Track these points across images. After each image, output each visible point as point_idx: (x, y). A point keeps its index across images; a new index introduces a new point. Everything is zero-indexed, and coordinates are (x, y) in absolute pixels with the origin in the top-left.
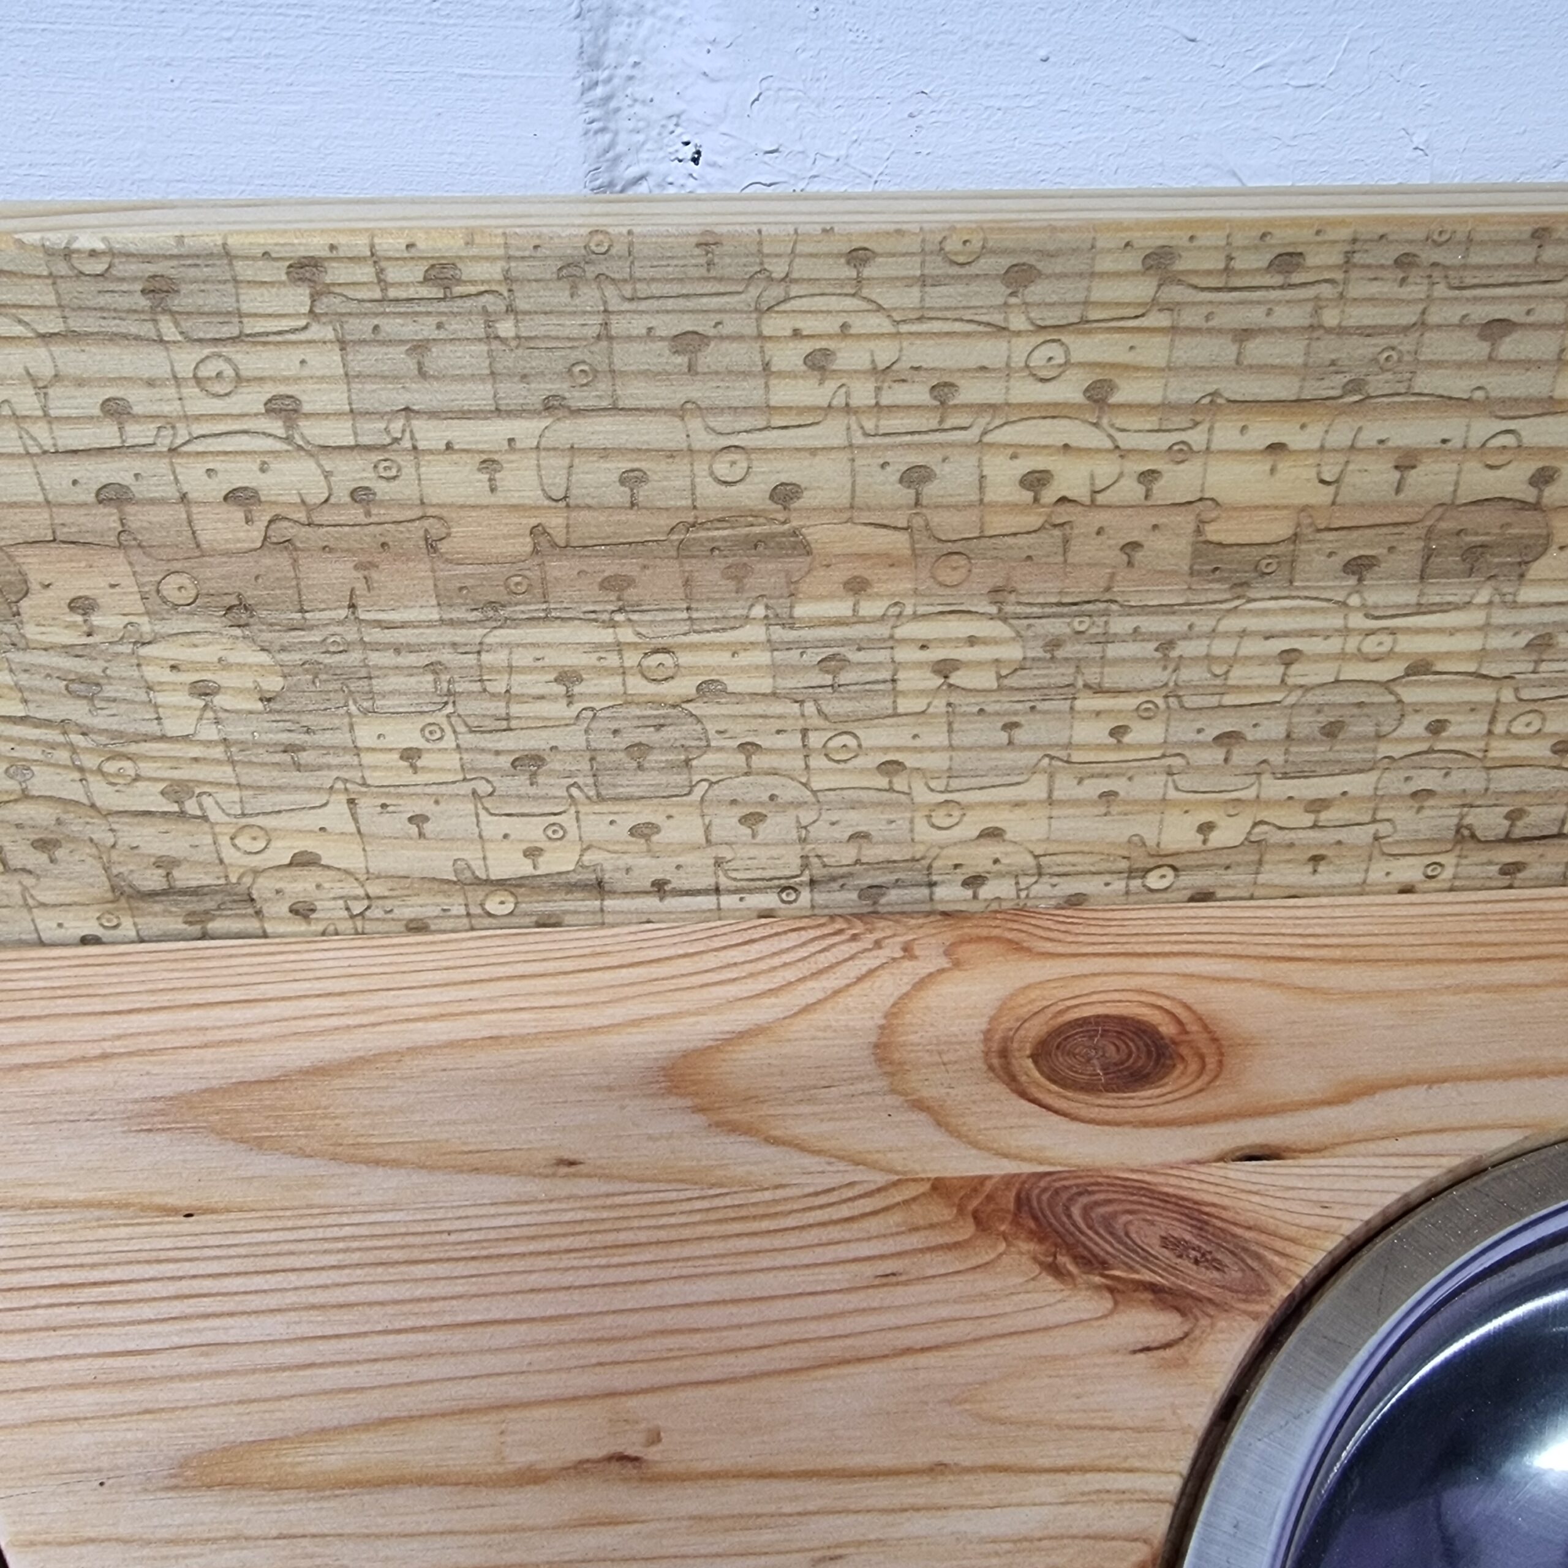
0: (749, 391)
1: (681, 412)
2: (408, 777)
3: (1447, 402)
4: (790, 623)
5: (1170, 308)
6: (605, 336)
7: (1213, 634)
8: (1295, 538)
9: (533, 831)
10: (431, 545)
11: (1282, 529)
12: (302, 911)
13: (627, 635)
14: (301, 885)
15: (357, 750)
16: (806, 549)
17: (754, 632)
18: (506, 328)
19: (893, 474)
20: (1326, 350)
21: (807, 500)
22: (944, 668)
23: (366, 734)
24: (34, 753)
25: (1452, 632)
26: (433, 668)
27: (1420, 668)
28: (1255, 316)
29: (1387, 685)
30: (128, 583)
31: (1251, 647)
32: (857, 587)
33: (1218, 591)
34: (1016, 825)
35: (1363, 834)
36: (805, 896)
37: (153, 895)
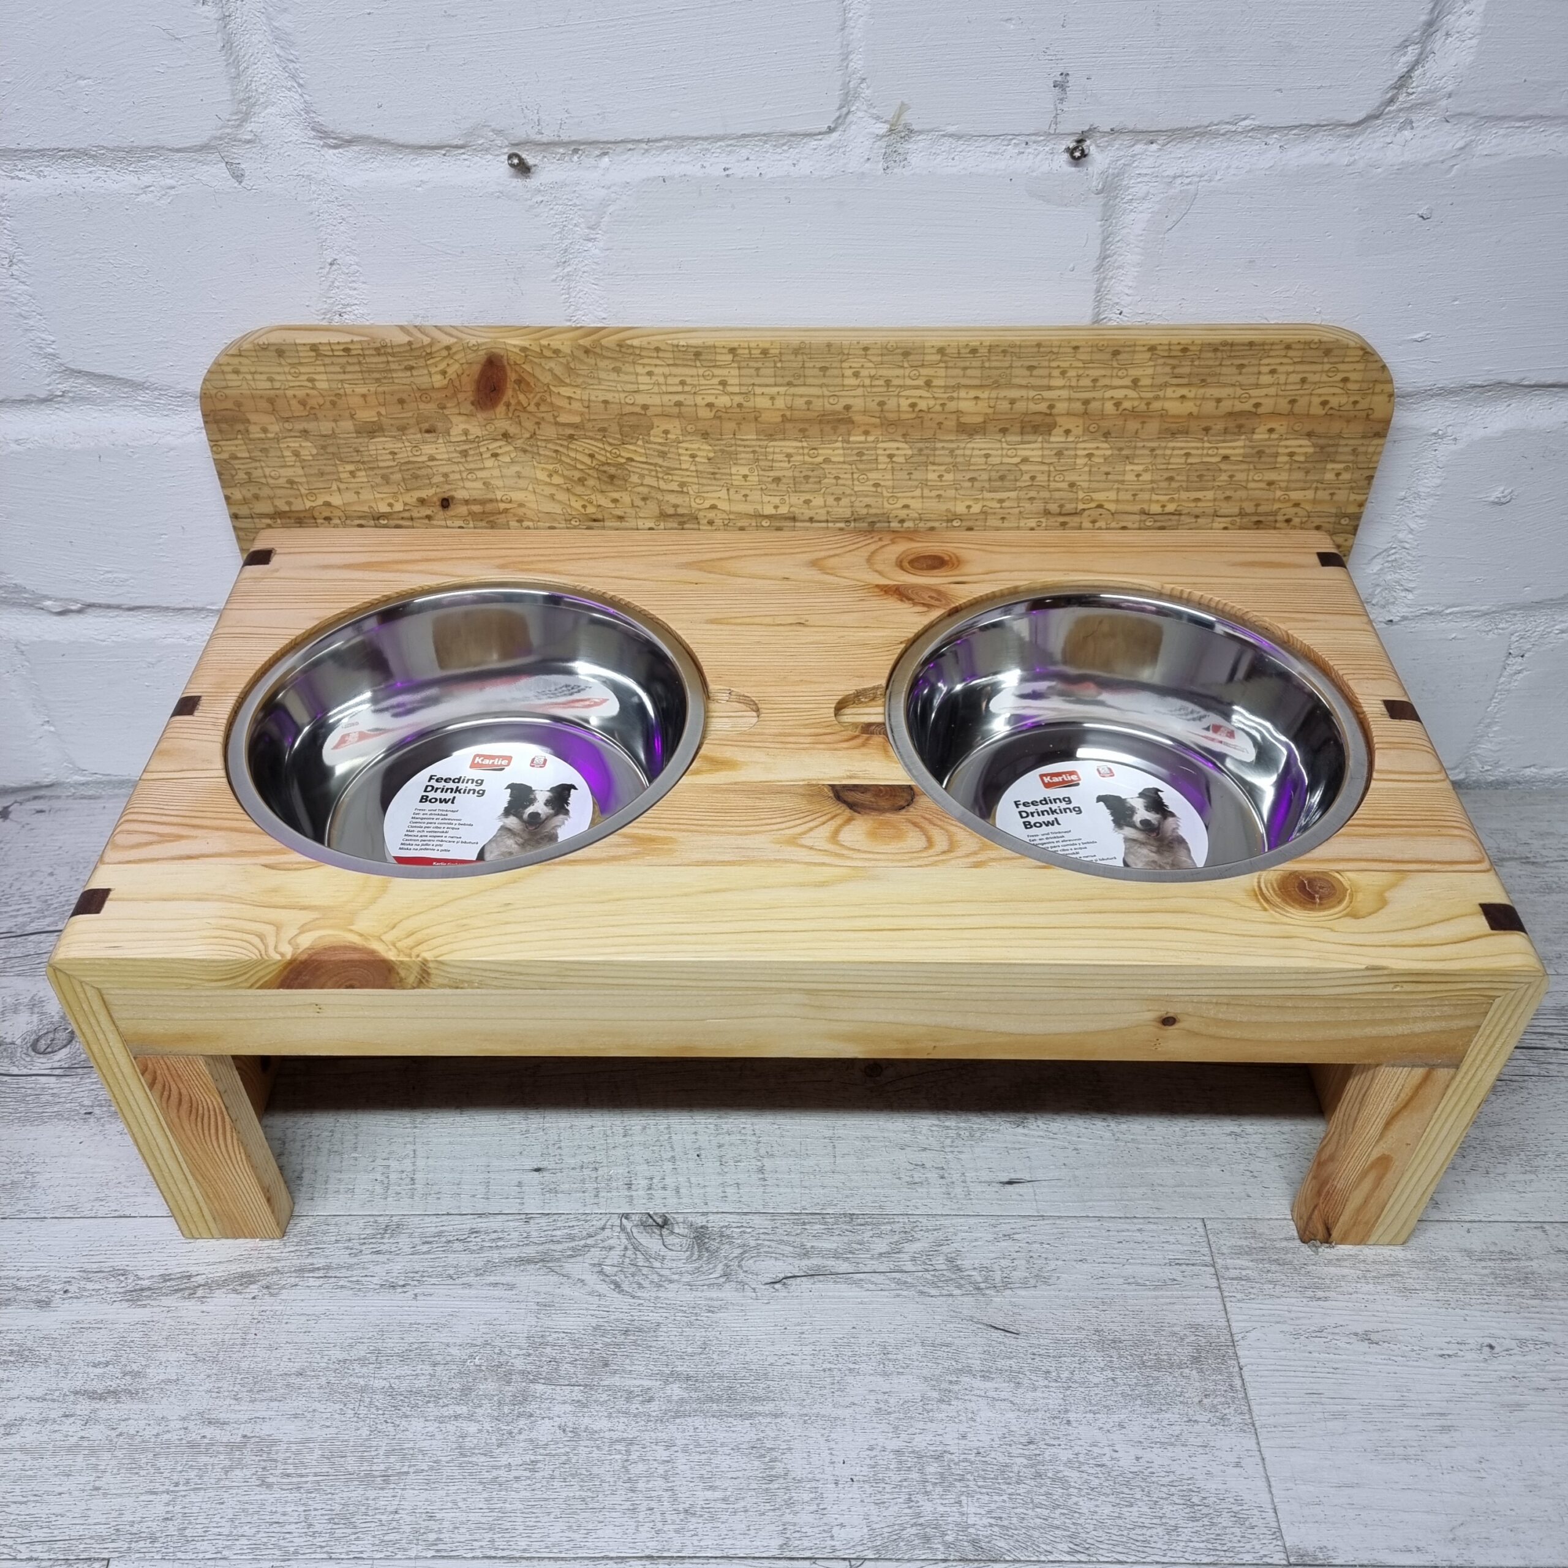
0: (838, 381)
1: (821, 386)
2: (743, 483)
3: (1021, 386)
4: (848, 442)
5: (945, 362)
6: (803, 367)
7: (964, 448)
8: (984, 422)
9: (776, 500)
10: (756, 419)
11: (980, 419)
12: (711, 523)
13: (805, 444)
14: (711, 515)
15: (731, 475)
16: (853, 422)
17: (839, 445)
18: (779, 365)
19: (875, 403)
20: (986, 372)
21: (853, 409)
22: (891, 456)
23: (734, 470)
24: (646, 472)
25: (1033, 450)
26: (754, 452)
27: (1025, 460)
28: (967, 364)
29: (1016, 465)
30: (679, 427)
31: (976, 452)
32: (866, 433)
33: (964, 437)
34: (913, 503)
35: (1017, 510)
36: (853, 524)
37: (670, 516)
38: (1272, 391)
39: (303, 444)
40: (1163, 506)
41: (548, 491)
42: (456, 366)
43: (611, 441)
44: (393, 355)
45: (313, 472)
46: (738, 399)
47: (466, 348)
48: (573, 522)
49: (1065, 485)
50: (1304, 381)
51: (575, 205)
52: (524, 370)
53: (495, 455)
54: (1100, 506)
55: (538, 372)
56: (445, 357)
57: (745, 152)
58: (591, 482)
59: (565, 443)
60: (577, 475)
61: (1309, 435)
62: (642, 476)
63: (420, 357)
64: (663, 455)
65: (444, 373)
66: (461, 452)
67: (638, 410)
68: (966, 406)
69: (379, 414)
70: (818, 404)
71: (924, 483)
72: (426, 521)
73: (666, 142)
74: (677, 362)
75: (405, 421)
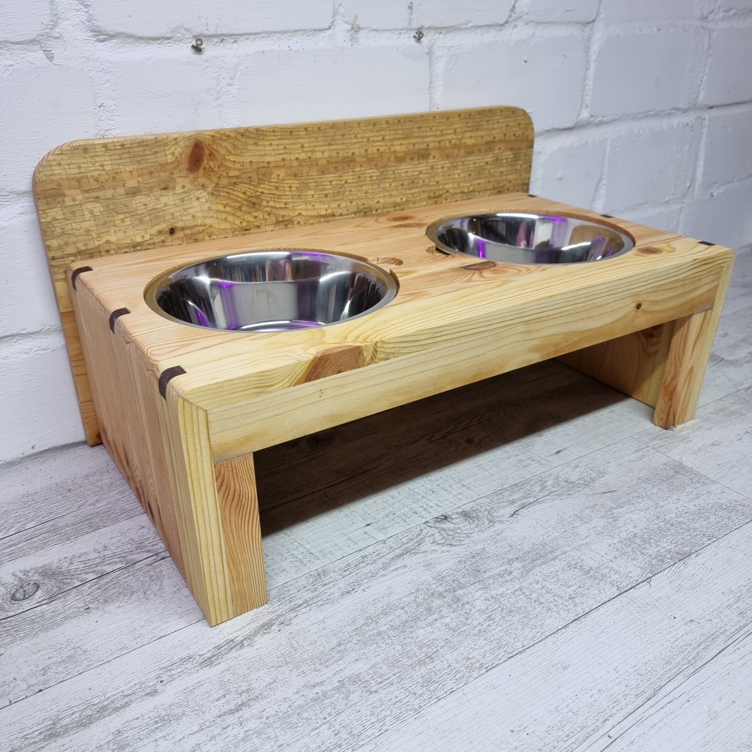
0: (349, 141)
1: (342, 144)
2: (312, 199)
3: (417, 137)
4: (354, 172)
5: (389, 127)
6: (335, 135)
7: (398, 169)
8: (405, 155)
10: (317, 163)
11: (403, 154)
12: (299, 223)
13: (337, 175)
14: (299, 219)
15: (307, 195)
16: (356, 161)
17: (350, 174)
18: (325, 135)
19: (364, 151)
21: (356, 154)
22: (371, 177)
23: (308, 193)
24: (269, 199)
25: (423, 167)
26: (316, 182)
27: (420, 172)
29: (417, 175)
30: (284, 172)
31: (403, 171)
32: (361, 166)
33: (398, 164)
34: (381, 200)
35: (419, 198)
36: (358, 214)
37: (280, 222)
38: (498, 131)
39: (96, 206)
40: (469, 188)
41: (224, 216)
42: (179, 149)
43: (253, 183)
44: (147, 146)
45: (100, 222)
46: (309, 154)
47: (185, 138)
48: (236, 233)
49: (434, 183)
50: (507, 125)
51: (223, 68)
52: (213, 148)
53: (198, 199)
54: (448, 192)
55: (219, 149)
56: (174, 145)
57: (295, 39)
58: (244, 208)
59: (232, 187)
60: (238, 205)
61: (511, 149)
62: (268, 202)
63: (161, 146)
64: (277, 188)
65: (173, 154)
66: (180, 199)
67: (266, 165)
68: (398, 148)
69: (139, 182)
70: (341, 154)
71: (384, 189)
72: (162, 244)
73: (263, 35)
74: (283, 137)
75: (153, 184)
